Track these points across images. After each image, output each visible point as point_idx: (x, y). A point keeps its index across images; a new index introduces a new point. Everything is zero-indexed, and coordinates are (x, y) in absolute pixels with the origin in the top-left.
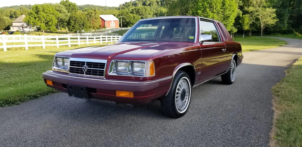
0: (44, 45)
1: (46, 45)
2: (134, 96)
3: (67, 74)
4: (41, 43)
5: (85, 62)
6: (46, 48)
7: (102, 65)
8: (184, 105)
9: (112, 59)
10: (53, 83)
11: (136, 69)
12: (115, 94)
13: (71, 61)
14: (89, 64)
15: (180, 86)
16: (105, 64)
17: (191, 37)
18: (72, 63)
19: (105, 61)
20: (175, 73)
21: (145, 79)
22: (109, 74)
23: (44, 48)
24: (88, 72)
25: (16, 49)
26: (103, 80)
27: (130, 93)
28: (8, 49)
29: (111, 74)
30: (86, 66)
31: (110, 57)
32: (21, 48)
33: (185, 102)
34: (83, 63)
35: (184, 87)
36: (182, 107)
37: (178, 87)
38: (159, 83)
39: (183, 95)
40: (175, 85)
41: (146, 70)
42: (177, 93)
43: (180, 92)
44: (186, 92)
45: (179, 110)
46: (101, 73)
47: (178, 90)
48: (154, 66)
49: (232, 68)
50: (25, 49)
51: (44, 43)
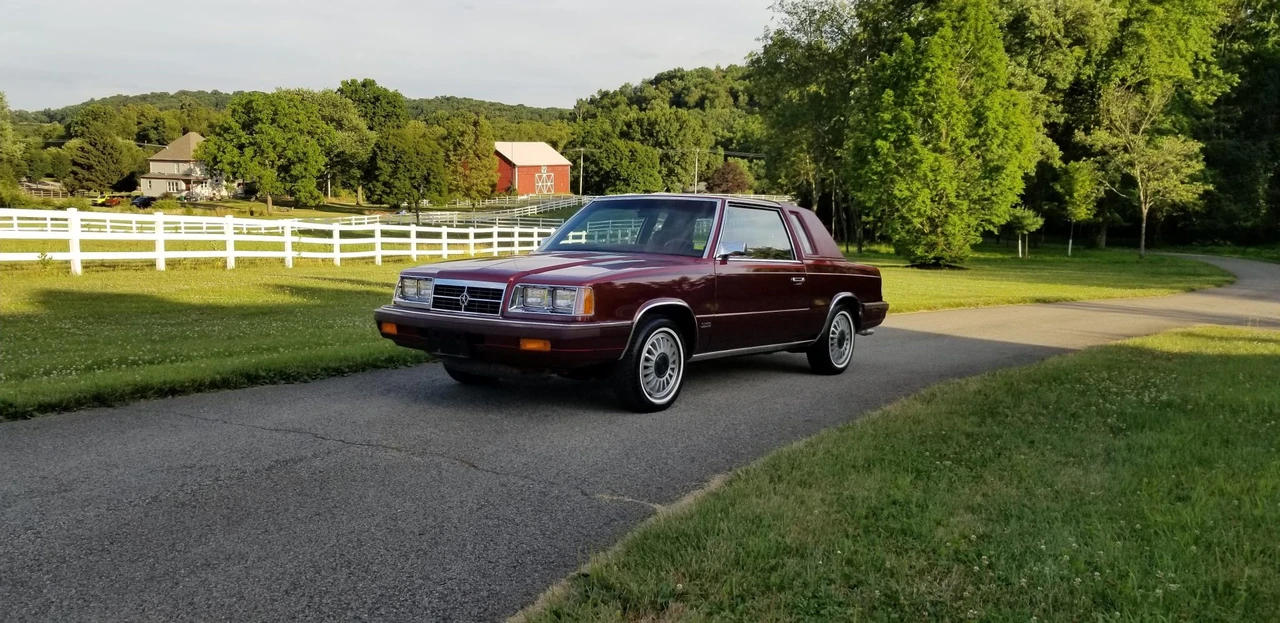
0: (289, 255)
1: (295, 254)
2: (552, 348)
3: (428, 310)
4: (280, 247)
5: (464, 288)
6: (297, 262)
7: (497, 293)
8: (664, 388)
9: (515, 282)
10: (400, 327)
11: (561, 303)
12: (519, 344)
13: (436, 286)
14: (472, 291)
15: (653, 345)
16: (502, 291)
18: (438, 289)
19: (503, 286)
20: (638, 316)
21: (574, 320)
22: (510, 310)
23: (289, 264)
24: (470, 307)
25: (197, 263)
26: (496, 319)
27: (545, 344)
29: (513, 309)
30: (466, 295)
31: (512, 279)
32: (209, 263)
34: (460, 290)
35: (664, 348)
36: (658, 391)
37: (647, 346)
38: (602, 329)
39: (662, 366)
40: (640, 340)
41: (577, 304)
42: (647, 359)
43: (654, 358)
44: (671, 361)
45: (650, 395)
46: (494, 309)
47: (649, 352)
48: (593, 297)
49: (837, 332)
50: (225, 265)
51: (288, 247)
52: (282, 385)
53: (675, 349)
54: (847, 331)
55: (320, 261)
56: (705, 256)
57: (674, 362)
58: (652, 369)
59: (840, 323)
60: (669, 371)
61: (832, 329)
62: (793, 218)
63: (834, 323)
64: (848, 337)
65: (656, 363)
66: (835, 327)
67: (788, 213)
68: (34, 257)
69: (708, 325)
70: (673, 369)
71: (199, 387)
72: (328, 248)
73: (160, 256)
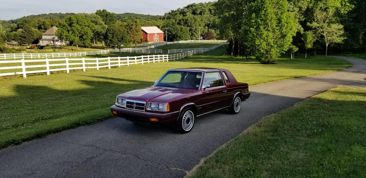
0: (84, 68)
1: (86, 67)
2: (158, 120)
3: (125, 108)
4: (82, 66)
6: (86, 70)
7: (143, 105)
8: (189, 126)
9: (148, 102)
10: (117, 112)
11: (160, 107)
12: (150, 119)
14: (137, 104)
15: (186, 116)
17: (197, 86)
18: (128, 102)
19: (145, 103)
20: (182, 108)
21: (164, 112)
22: (147, 109)
23: (84, 70)
24: (136, 108)
25: (58, 72)
26: (143, 112)
27: (156, 119)
30: (135, 105)
31: (147, 101)
32: (62, 72)
33: (190, 125)
34: (133, 103)
35: (189, 116)
36: (187, 127)
37: (184, 116)
38: (172, 114)
39: (188, 121)
40: (182, 115)
41: (165, 108)
42: (184, 120)
43: (186, 119)
44: (190, 119)
45: (185, 129)
46: (143, 109)
47: (185, 118)
48: (169, 106)
49: (236, 103)
50: (66, 72)
51: (84, 66)
52: (87, 126)
53: (191, 116)
54: (239, 102)
55: (93, 69)
56: (199, 89)
57: (191, 119)
58: (186, 122)
59: (237, 100)
60: (190, 122)
61: (235, 102)
62: (224, 73)
63: (235, 100)
64: (239, 103)
65: (187, 120)
66: (236, 102)
67: (222, 72)
69: (201, 108)
70: (191, 121)
72: (95, 65)
73: (48, 71)
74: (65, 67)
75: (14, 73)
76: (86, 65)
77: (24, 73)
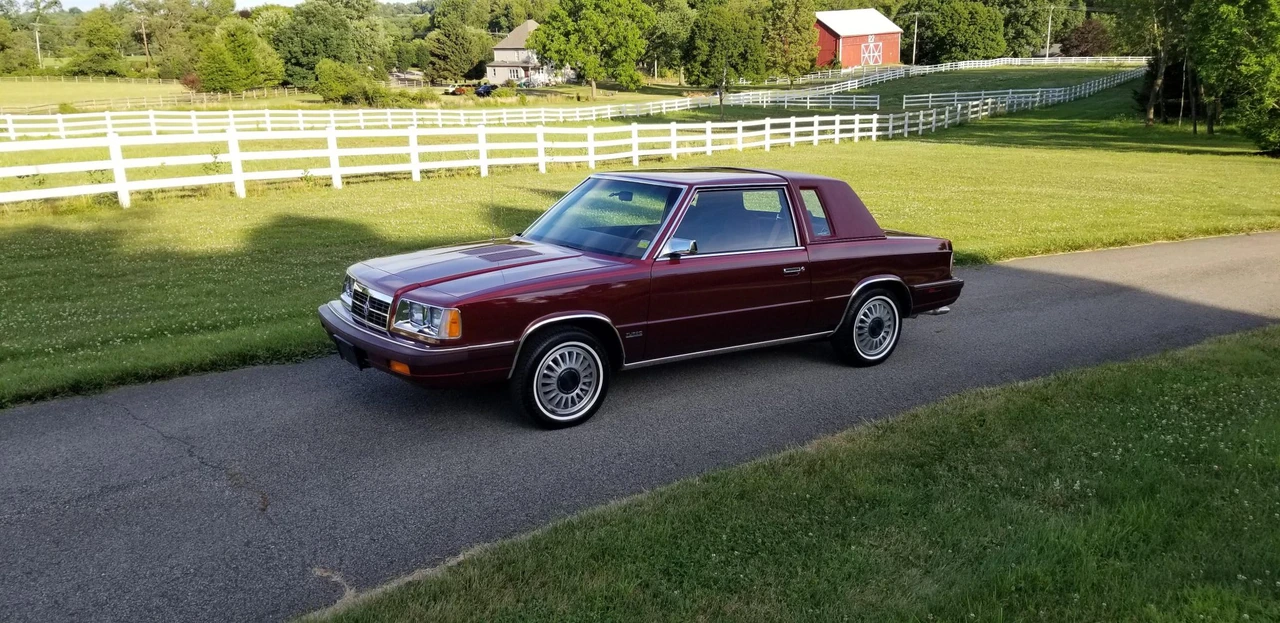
0: (542, 160)
1: (549, 159)
2: (410, 372)
4: (534, 153)
5: (369, 297)
6: (550, 168)
7: (386, 306)
8: (573, 404)
9: (401, 296)
11: (436, 321)
12: (389, 365)
14: (379, 303)
15: (554, 361)
16: (389, 304)
17: (642, 244)
18: (356, 293)
19: (390, 300)
20: (527, 332)
21: (441, 343)
22: (395, 326)
23: (542, 169)
24: (370, 318)
25: (450, 173)
26: (383, 334)
28: (425, 173)
29: (398, 324)
30: (367, 306)
31: (398, 293)
32: (465, 172)
33: (580, 397)
35: (573, 363)
36: (563, 408)
37: (546, 361)
39: (569, 381)
41: (442, 325)
42: (545, 376)
43: (556, 374)
44: (583, 375)
45: (553, 412)
46: (384, 321)
48: (460, 319)
49: (868, 320)
50: (479, 173)
51: (541, 152)
53: (590, 364)
54: (887, 318)
55: (575, 165)
56: (644, 258)
57: (589, 376)
58: (555, 386)
59: (872, 310)
61: (861, 317)
62: (806, 193)
63: (863, 310)
64: (888, 323)
65: (560, 379)
66: (864, 315)
67: (796, 188)
68: (298, 173)
69: (639, 334)
70: (587, 384)
71: (186, 370)
72: (583, 151)
73: (415, 167)
74: (476, 155)
75: (303, 171)
76: (549, 152)
77: (336, 173)
